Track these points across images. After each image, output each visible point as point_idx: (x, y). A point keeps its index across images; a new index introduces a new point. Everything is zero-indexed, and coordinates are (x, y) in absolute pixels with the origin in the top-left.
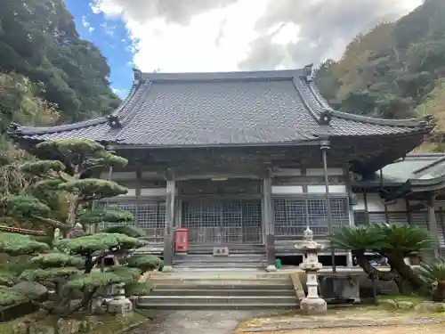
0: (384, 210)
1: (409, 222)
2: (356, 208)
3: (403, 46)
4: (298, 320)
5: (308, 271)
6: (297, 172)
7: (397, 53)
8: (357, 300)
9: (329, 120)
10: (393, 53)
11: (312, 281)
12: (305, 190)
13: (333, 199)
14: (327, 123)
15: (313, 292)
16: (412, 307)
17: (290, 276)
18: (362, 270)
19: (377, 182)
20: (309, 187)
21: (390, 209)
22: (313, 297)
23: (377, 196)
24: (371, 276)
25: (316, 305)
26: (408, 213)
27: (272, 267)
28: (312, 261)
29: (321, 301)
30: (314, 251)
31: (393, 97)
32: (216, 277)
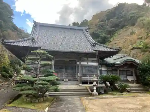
0: (107, 70)
1: (112, 73)
2: (100, 69)
3: (108, 19)
4: (91, 97)
5: (94, 86)
6: (86, 59)
7: (107, 21)
8: (103, 93)
9: (95, 45)
10: (105, 21)
11: (95, 88)
12: (88, 63)
13: (94, 66)
14: (95, 46)
15: (95, 91)
16: (116, 94)
17: (86, 87)
18: (105, 85)
19: (105, 63)
20: (89, 63)
21: (109, 69)
22: (95, 92)
23: (104, 66)
24: (107, 87)
25: (96, 94)
26: (112, 71)
27: (81, 85)
28: (95, 83)
29: (97, 93)
30: (95, 81)
31: (105, 35)
32: (67, 87)
